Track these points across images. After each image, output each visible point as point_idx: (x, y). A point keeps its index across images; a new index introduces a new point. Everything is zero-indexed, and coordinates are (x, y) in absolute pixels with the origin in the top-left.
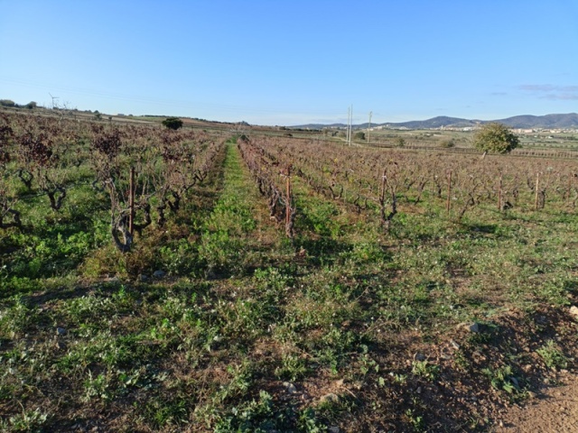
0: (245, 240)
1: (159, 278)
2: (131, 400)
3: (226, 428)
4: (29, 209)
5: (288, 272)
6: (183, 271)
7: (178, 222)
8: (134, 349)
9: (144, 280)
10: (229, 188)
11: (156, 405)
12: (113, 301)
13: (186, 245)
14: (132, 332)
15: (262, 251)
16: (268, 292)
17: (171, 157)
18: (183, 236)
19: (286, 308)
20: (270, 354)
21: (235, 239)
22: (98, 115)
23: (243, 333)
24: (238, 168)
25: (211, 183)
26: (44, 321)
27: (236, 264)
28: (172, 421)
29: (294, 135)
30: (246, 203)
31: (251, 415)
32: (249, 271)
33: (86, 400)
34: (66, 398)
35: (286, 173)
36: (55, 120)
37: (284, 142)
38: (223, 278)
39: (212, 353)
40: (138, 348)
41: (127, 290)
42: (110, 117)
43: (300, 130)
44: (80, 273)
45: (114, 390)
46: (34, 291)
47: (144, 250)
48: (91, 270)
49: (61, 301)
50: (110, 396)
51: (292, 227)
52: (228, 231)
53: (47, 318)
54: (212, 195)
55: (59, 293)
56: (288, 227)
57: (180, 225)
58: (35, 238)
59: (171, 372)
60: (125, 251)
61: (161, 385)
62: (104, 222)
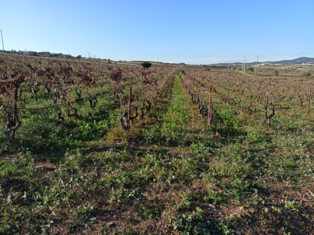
0: (185, 127)
1: (142, 145)
2: (131, 204)
3: (179, 224)
4: (80, 107)
5: (209, 145)
6: (154, 141)
7: (150, 116)
8: (132, 179)
9: (135, 145)
10: (175, 99)
11: (144, 208)
12: (121, 154)
13: (155, 128)
14: (130, 170)
15: (194, 133)
16: (199, 155)
17: (148, 82)
18: (153, 124)
19: (210, 165)
20: (201, 188)
21: (179, 126)
22: (110, 61)
23: (186, 176)
24: (180, 88)
25: (166, 96)
26: (90, 162)
27: (181, 139)
28: (152, 217)
29: (211, 70)
30: (185, 107)
31: (192, 219)
32: (188, 144)
33: (111, 201)
34: (101, 200)
35: (210, 91)
36: (90, 64)
37: (205, 73)
38: (174, 146)
39: (170, 185)
40: (134, 179)
41: (127, 149)
42: (116, 62)
43: (214, 67)
44: (105, 140)
45: (123, 198)
46: (84, 147)
47: (134, 129)
48: (110, 138)
49: (97, 153)
50: (121, 201)
51: (211, 121)
52: (176, 122)
53: (91, 160)
54: (166, 103)
55: (95, 149)
56: (209, 121)
57: (151, 118)
58: (84, 122)
59: (150, 192)
60: (126, 130)
61: (146, 198)
62: (115, 115)
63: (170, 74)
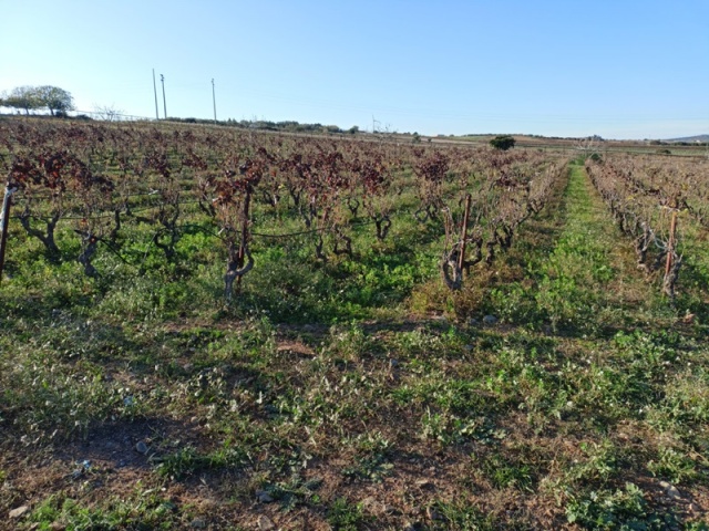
0: (599, 292)
1: (490, 325)
2: (468, 451)
3: (581, 512)
4: (357, 236)
5: (665, 341)
6: (518, 319)
7: (510, 261)
8: (467, 396)
9: (473, 324)
10: (575, 224)
11: (496, 463)
12: (442, 341)
13: (521, 290)
14: (463, 378)
15: (624, 309)
16: (636, 363)
17: (508, 183)
18: (516, 280)
19: (666, 388)
20: (639, 441)
21: (584, 289)
22: (417, 138)
23: (600, 408)
24: (585, 198)
25: (549, 217)
26: (377, 349)
27: (587, 321)
28: (515, 485)
29: (673, 152)
30: (599, 244)
31: (614, 507)
32: (607, 333)
33: (423, 437)
34: (404, 430)
35: (673, 204)
36: (376, 144)
37: (657, 162)
38: (569, 336)
39: (559, 423)
40: (472, 397)
41: (457, 332)
42: (430, 139)
43: (684, 144)
44: (408, 307)
45: (450, 434)
46: (366, 318)
47: (473, 290)
48: (419, 304)
49: (392, 333)
50: (446, 439)
51: (673, 283)
52: (574, 278)
53: (380, 347)
54: (551, 232)
55: (387, 324)
56: (667, 280)
57: (511, 265)
58: (364, 267)
59: (510, 431)
60: (455, 289)
61: (500, 443)
62: (427, 256)
63: (562, 162)
